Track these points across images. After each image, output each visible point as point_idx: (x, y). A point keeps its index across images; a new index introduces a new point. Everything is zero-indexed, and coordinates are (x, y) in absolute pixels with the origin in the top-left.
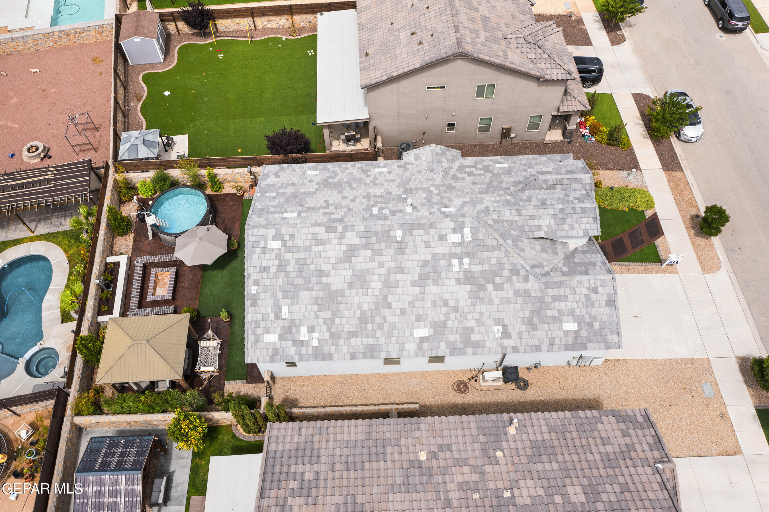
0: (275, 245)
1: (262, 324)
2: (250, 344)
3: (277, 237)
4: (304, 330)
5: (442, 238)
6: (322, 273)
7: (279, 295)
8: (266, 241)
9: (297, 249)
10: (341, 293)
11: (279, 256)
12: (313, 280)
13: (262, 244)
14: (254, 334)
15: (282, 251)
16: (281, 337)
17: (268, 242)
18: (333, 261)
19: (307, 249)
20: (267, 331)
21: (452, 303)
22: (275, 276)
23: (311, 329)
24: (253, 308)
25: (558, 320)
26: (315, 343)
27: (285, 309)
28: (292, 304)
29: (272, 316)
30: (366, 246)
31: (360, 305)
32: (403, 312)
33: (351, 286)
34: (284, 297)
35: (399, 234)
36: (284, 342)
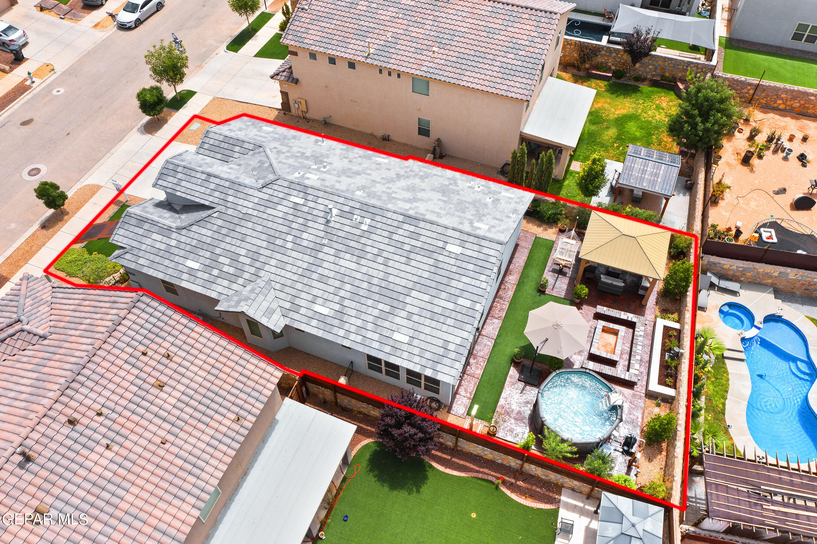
21: (346, 160)
31: (422, 182)
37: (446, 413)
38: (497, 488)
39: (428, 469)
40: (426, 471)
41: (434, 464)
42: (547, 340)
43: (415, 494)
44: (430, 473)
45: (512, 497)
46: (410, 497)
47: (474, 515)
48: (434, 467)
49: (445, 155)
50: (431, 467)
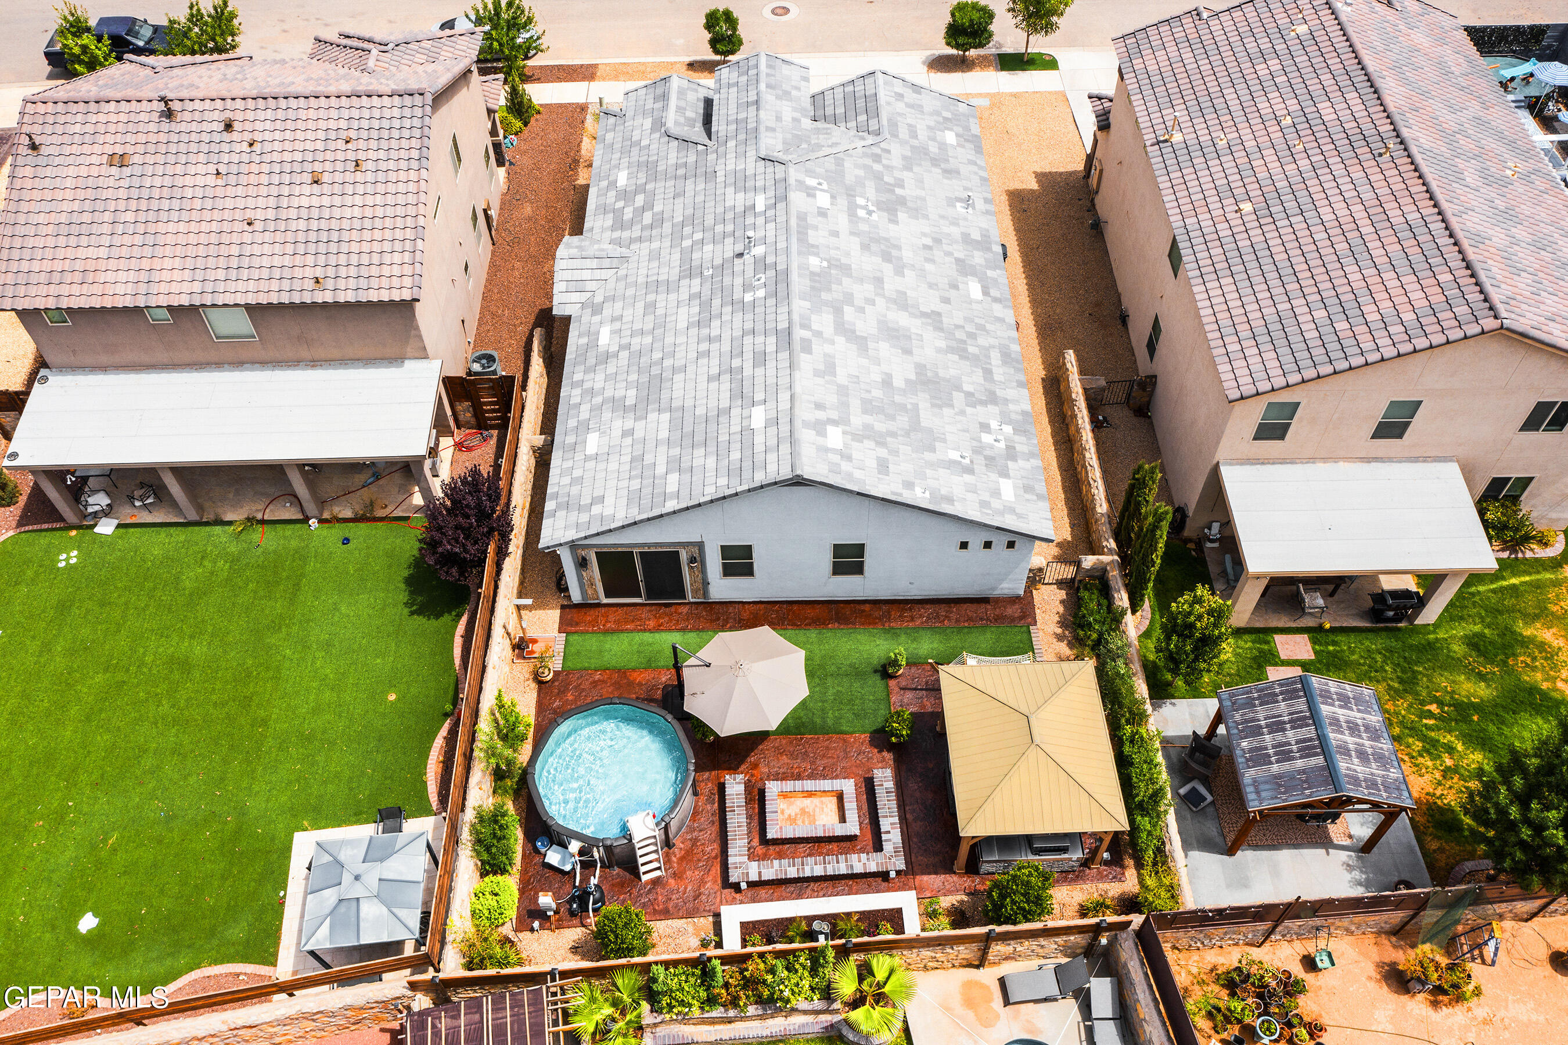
0: (835, 437)
1: (986, 497)
2: (1021, 525)
3: (820, 427)
4: (987, 438)
5: (822, 213)
6: (887, 382)
7: (928, 456)
8: (827, 450)
9: (844, 405)
10: (920, 368)
11: (858, 438)
12: (898, 399)
13: (835, 458)
14: (1002, 513)
15: (847, 428)
16: (1005, 474)
17: (829, 446)
18: (864, 362)
19: (843, 391)
20: (996, 493)
21: (928, 241)
22: (895, 452)
23: (985, 427)
24: (956, 503)
25: (943, 146)
26: (1008, 429)
27: (955, 455)
28: (944, 441)
29: (968, 478)
30: (838, 311)
31: (939, 350)
32: (946, 301)
33: (908, 352)
34: (933, 450)
35: (814, 262)
36: (1011, 473)
37: (559, 605)
38: (446, 715)
39: (454, 613)
40: (450, 612)
41: (464, 619)
42: (708, 665)
43: (406, 611)
44: (446, 618)
45: (436, 741)
46: (401, 606)
47: (392, 697)
48: (458, 622)
49: (1149, 417)
50: (459, 616)
